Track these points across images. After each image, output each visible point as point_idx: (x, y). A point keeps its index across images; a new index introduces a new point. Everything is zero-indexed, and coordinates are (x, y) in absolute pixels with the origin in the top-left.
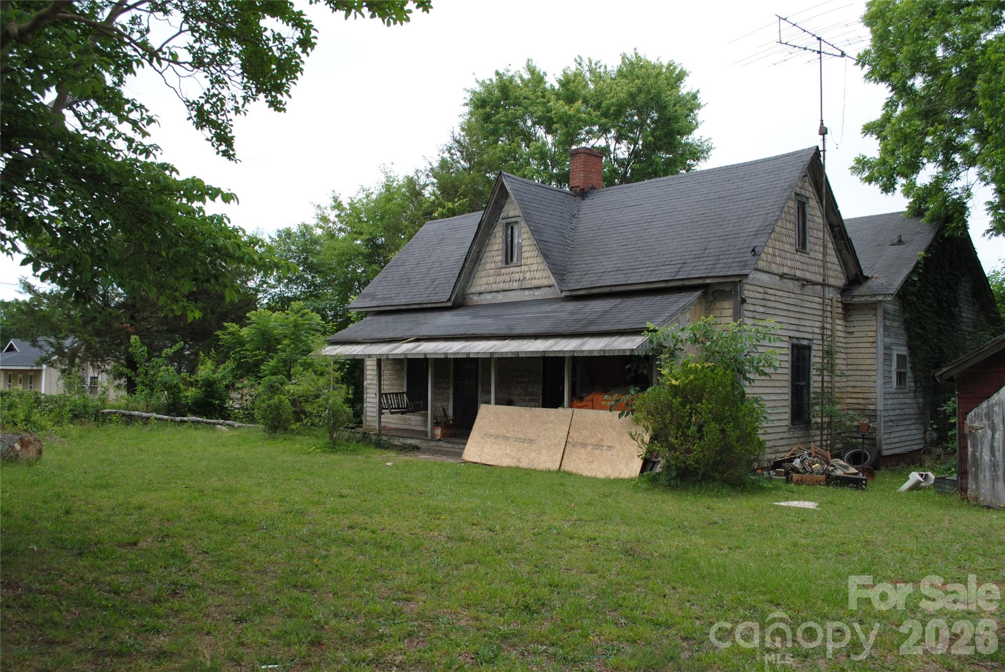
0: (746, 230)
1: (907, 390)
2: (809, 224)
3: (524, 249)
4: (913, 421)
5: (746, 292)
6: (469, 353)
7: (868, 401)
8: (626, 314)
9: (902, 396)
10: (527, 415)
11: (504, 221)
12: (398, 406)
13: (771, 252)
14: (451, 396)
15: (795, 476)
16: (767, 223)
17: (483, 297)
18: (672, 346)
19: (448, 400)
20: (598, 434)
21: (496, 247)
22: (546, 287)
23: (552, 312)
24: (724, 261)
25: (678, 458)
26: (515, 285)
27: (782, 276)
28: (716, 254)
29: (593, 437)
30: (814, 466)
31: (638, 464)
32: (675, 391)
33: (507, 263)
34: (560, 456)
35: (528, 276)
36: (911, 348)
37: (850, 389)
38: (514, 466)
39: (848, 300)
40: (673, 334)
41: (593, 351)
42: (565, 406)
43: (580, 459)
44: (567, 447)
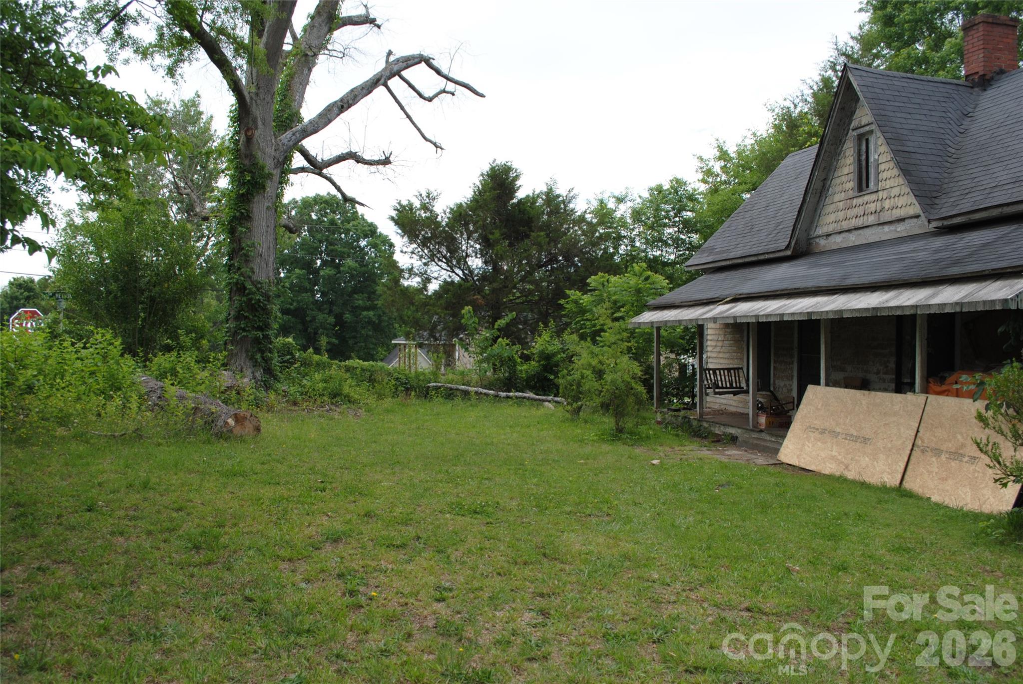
3: (882, 167)
8: (1013, 246)
10: (864, 402)
11: (855, 133)
12: (731, 384)
14: (795, 374)
17: (832, 239)
19: (792, 379)
20: (959, 437)
21: (846, 170)
22: (911, 217)
23: (911, 252)
26: (871, 219)
29: (950, 441)
33: (860, 189)
34: (903, 467)
35: (887, 204)
38: (838, 474)
41: (945, 304)
42: (917, 390)
43: (930, 472)
44: (914, 452)
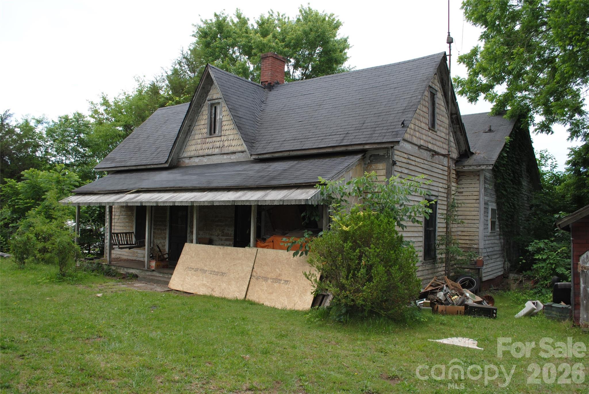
0: (395, 109)
1: (496, 234)
2: (437, 111)
3: (224, 123)
4: (498, 256)
5: (395, 157)
6: (174, 202)
7: (473, 242)
8: (301, 172)
9: (493, 238)
10: (220, 253)
11: (209, 103)
12: (127, 242)
13: (413, 128)
14: (167, 236)
15: (441, 307)
16: (411, 104)
17: (192, 160)
18: (339, 197)
19: (165, 239)
20: (277, 270)
21: (203, 122)
22: (239, 152)
23: (243, 171)
24: (380, 131)
25: (347, 296)
26: (217, 151)
27: (420, 147)
28: (372, 127)
29: (273, 273)
30: (454, 298)
31: (309, 299)
32: (345, 236)
33: (211, 134)
34: (246, 288)
35: (226, 144)
36: (498, 204)
37: (459, 233)
39: (460, 169)
40: (340, 187)
41: (274, 200)
42: (251, 246)
43: (262, 290)
44: (252, 279)
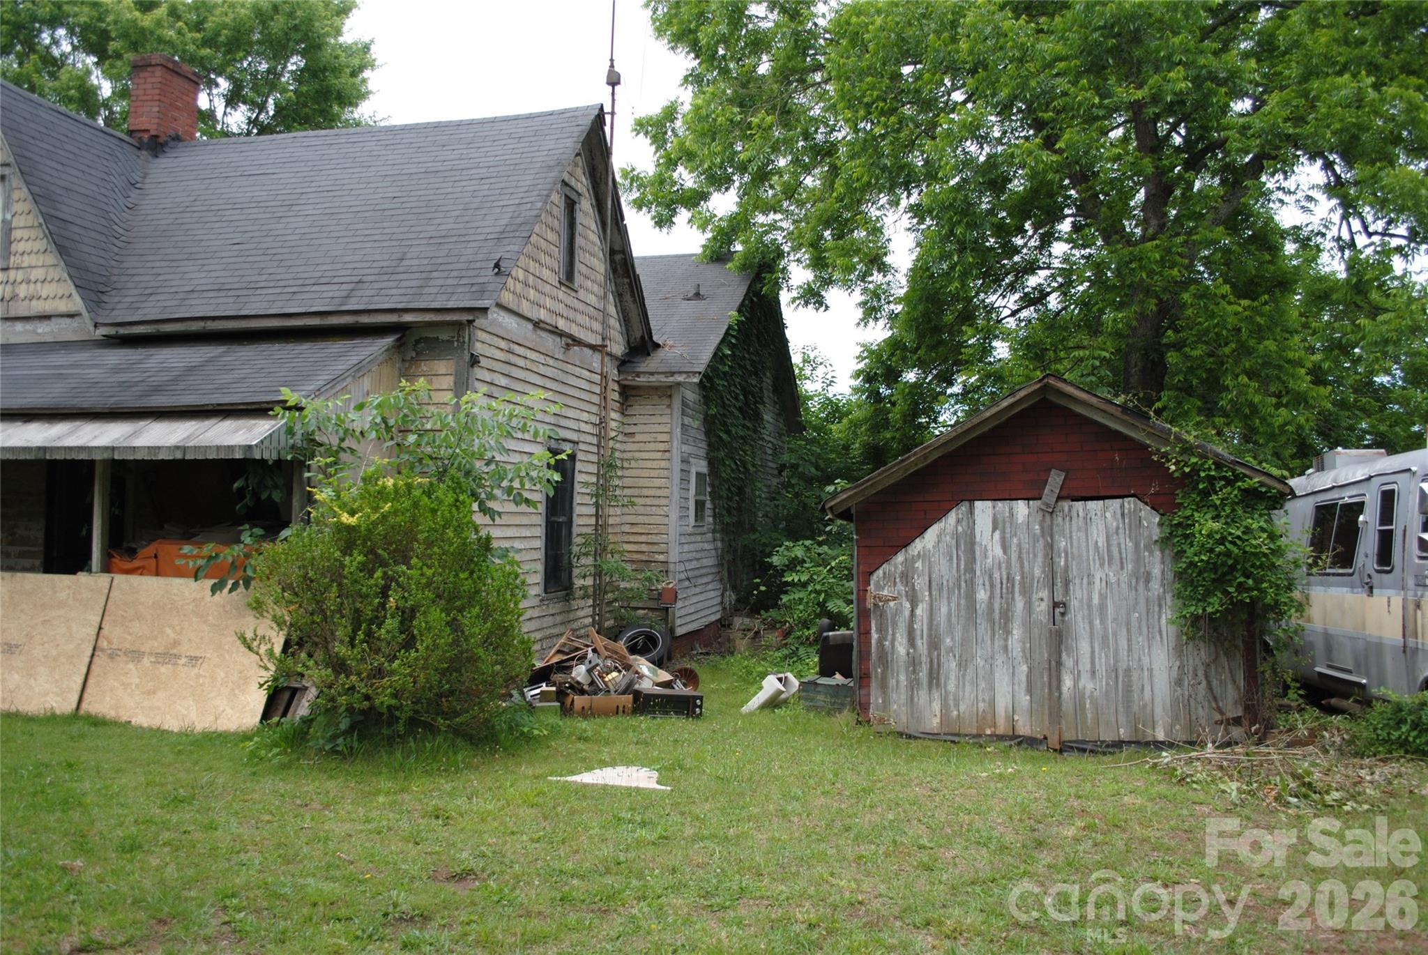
0: (479, 231)
1: (705, 529)
2: (579, 241)
3: (17, 234)
4: (710, 578)
5: (478, 345)
7: (655, 548)
8: (235, 375)
9: (699, 538)
13: (521, 278)
15: (580, 701)
16: (519, 221)
18: (335, 442)
20: (169, 631)
22: (62, 316)
23: (71, 366)
24: (441, 282)
25: (353, 688)
27: (537, 324)
28: (422, 269)
29: (155, 638)
30: (610, 677)
31: (257, 700)
32: (348, 538)
34: (80, 681)
35: (23, 291)
36: (711, 463)
37: (626, 529)
39: (630, 380)
40: (338, 417)
41: (159, 448)
42: (94, 569)
43: (126, 686)
44: (96, 659)
